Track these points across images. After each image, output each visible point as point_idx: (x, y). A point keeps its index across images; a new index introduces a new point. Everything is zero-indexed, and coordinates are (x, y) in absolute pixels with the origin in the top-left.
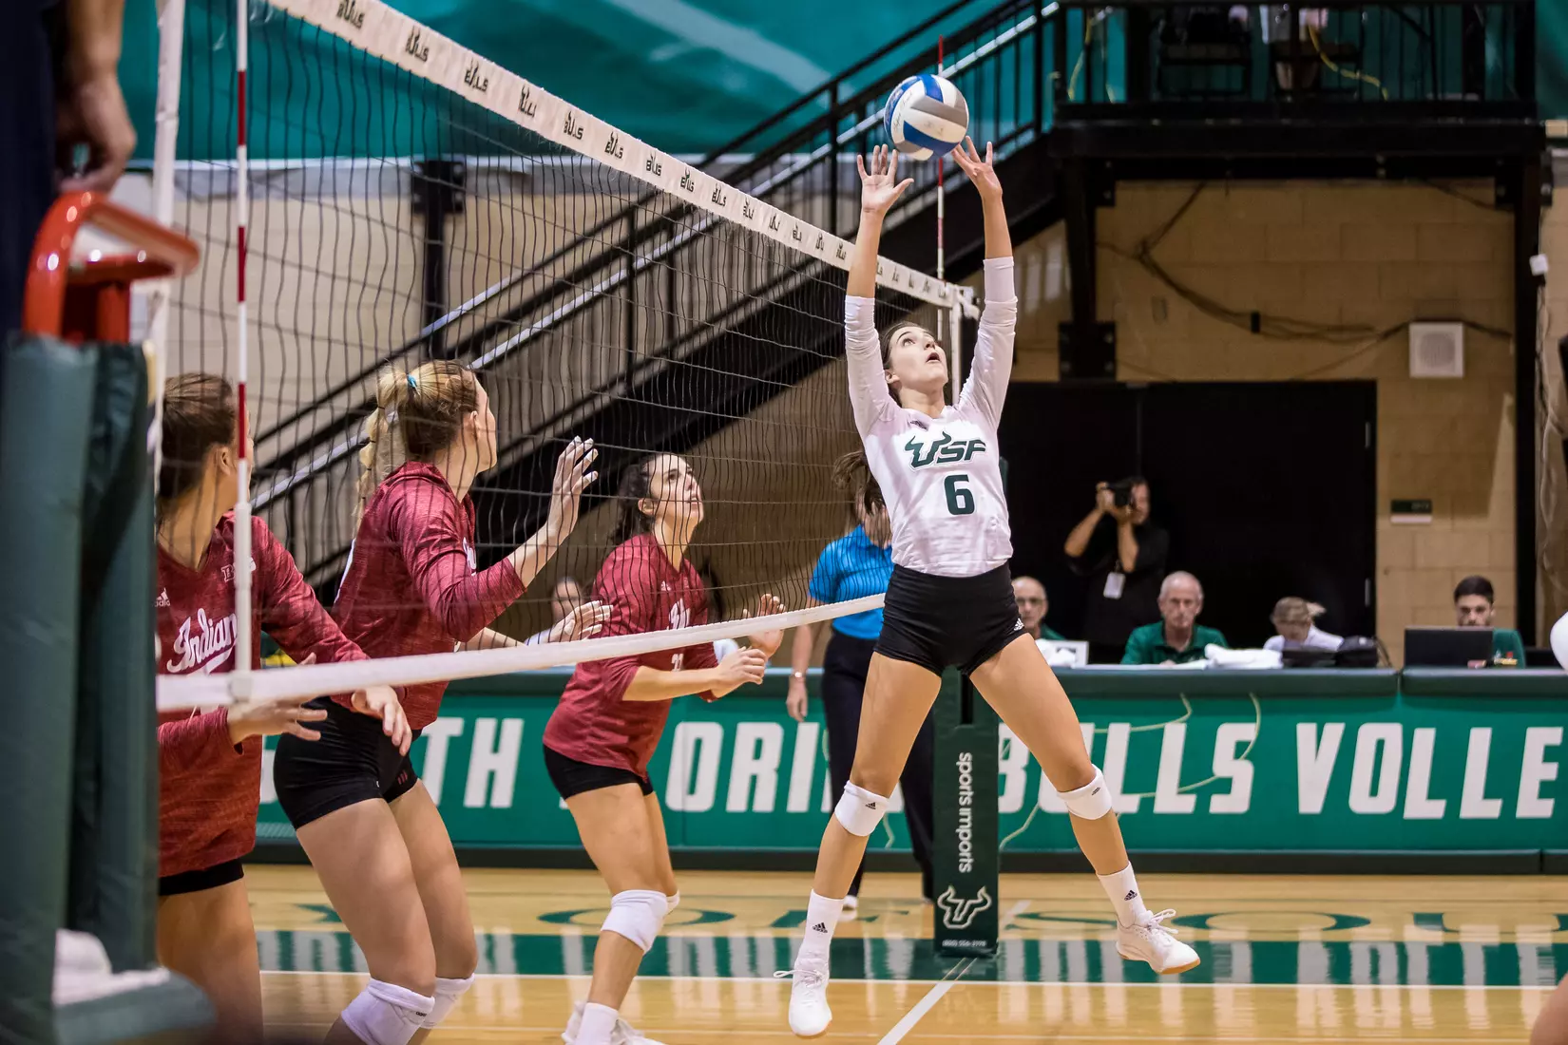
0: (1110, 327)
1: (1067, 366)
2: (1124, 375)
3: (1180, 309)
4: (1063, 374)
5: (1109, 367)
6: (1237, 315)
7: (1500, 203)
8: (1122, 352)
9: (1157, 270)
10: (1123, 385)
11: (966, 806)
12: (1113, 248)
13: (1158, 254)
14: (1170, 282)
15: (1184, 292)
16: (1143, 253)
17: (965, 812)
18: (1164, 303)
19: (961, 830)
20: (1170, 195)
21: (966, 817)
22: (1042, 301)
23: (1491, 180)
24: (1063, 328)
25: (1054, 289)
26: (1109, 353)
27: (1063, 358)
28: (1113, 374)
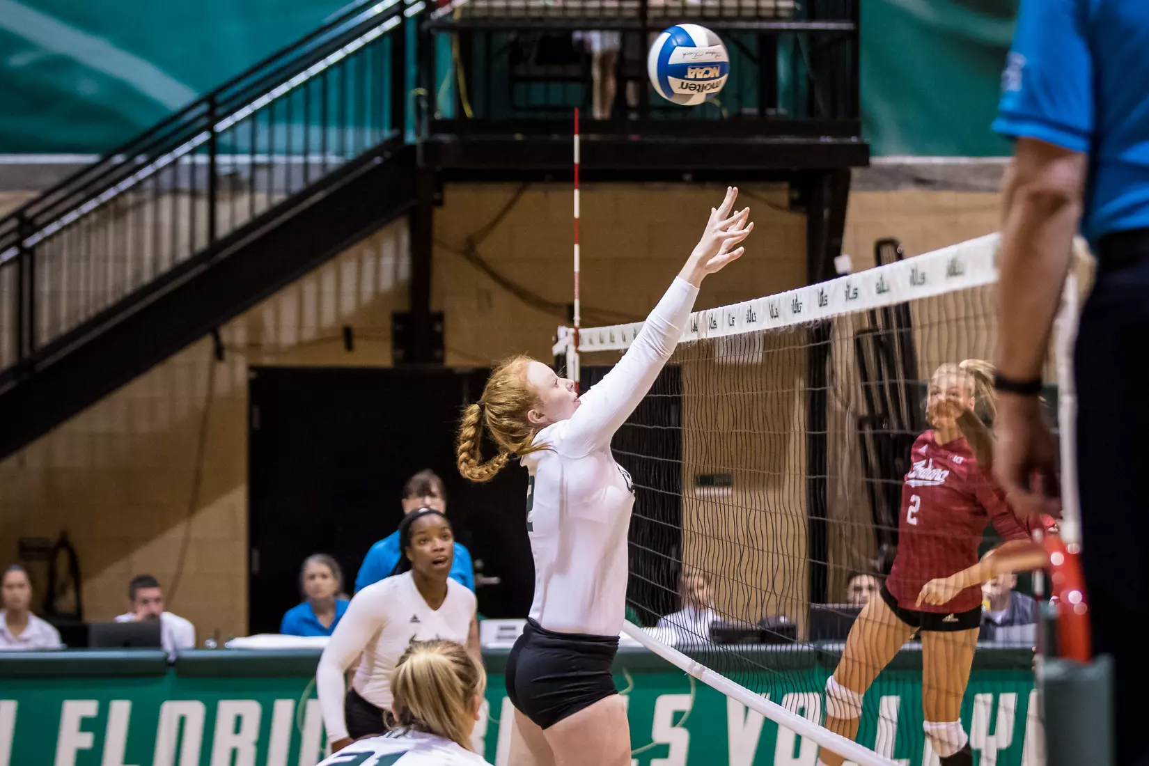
0: (440, 317)
1: (400, 353)
2: (452, 361)
3: (503, 299)
4: (396, 361)
5: (438, 354)
6: (555, 306)
7: (794, 205)
8: (451, 340)
9: (481, 264)
10: (451, 370)
12: (444, 246)
13: (485, 250)
14: (495, 276)
15: (507, 285)
16: (469, 250)
18: (488, 295)
20: (495, 196)
22: (377, 294)
23: (786, 185)
24: (397, 318)
25: (387, 283)
26: (437, 342)
27: (395, 346)
28: (442, 360)
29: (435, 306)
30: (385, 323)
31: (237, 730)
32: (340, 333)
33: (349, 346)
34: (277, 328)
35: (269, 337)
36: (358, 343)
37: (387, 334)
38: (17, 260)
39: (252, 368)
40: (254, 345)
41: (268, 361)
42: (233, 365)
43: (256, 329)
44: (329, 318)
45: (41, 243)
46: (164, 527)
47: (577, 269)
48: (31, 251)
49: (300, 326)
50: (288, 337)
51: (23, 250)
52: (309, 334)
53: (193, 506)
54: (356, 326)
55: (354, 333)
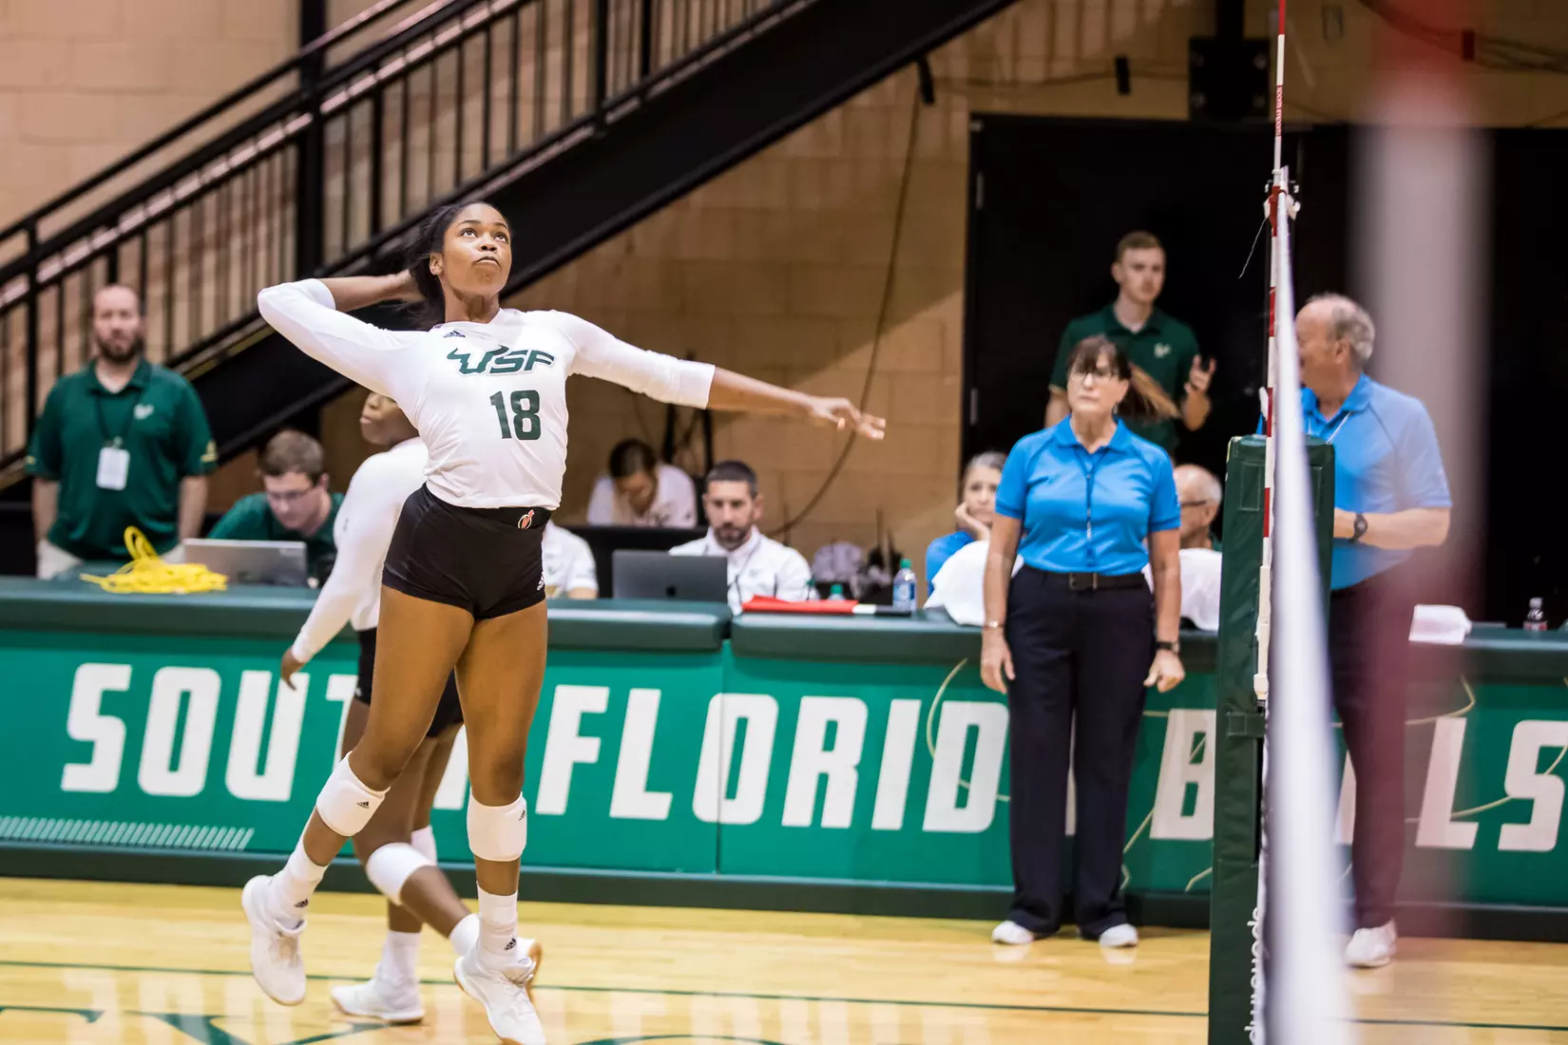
0: (1262, 47)
1: (1201, 100)
4: (1194, 110)
5: (1259, 102)
22: (1166, 8)
24: (1196, 45)
27: (1194, 88)
29: (1253, 30)
30: (1181, 54)
31: (829, 744)
32: (1112, 68)
33: (1124, 88)
34: (1016, 58)
35: (1004, 71)
36: (1136, 83)
37: (1185, 70)
39: (974, 116)
40: (979, 82)
41: (999, 105)
42: (948, 111)
43: (983, 57)
44: (1094, 44)
46: (839, 351)
49: (1050, 57)
50: (1032, 71)
52: (1063, 68)
53: (883, 322)
54: (1134, 55)
55: (1132, 67)
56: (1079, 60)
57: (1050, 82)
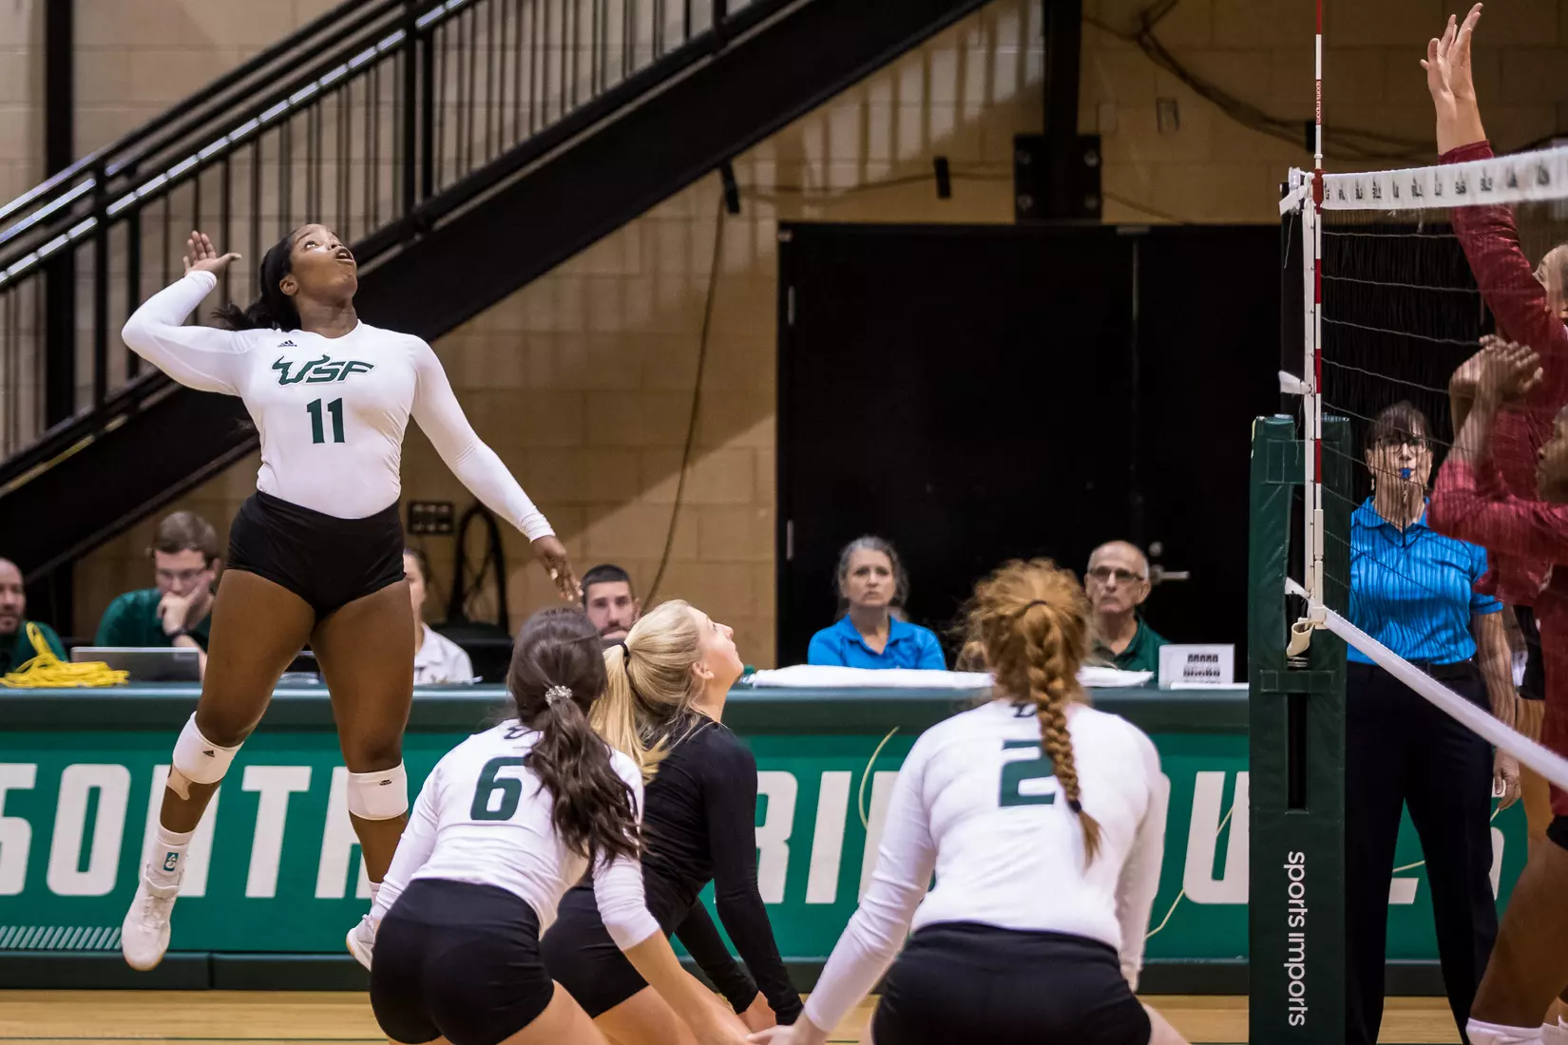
0: (1094, 142)
1: (1028, 202)
2: (1114, 214)
3: (1196, 112)
4: (1019, 212)
5: (1091, 203)
6: (1284, 124)
8: (1110, 182)
9: (1161, 55)
10: (1113, 228)
11: (1297, 929)
12: (1099, 24)
13: (1165, 31)
14: (1183, 75)
15: (1203, 89)
16: (1142, 34)
17: (1296, 937)
18: (1175, 106)
19: (1290, 966)
21: (1298, 945)
22: (989, 104)
24: (1022, 143)
25: (1006, 86)
26: (1091, 182)
27: (1020, 189)
28: (1097, 213)
29: (1085, 126)
30: (1005, 154)
32: (932, 170)
33: (944, 191)
34: (827, 160)
35: (813, 175)
36: (956, 185)
37: (1010, 170)
38: (407, 45)
39: (783, 226)
40: (787, 188)
41: (810, 213)
42: (754, 220)
43: (792, 162)
44: (910, 143)
45: (442, 21)
46: (642, 484)
47: (1319, 76)
48: (428, 33)
49: (864, 159)
50: (844, 176)
51: (413, 34)
52: (878, 171)
53: (689, 452)
54: (954, 158)
55: (952, 168)
56: (894, 162)
57: (863, 187)
